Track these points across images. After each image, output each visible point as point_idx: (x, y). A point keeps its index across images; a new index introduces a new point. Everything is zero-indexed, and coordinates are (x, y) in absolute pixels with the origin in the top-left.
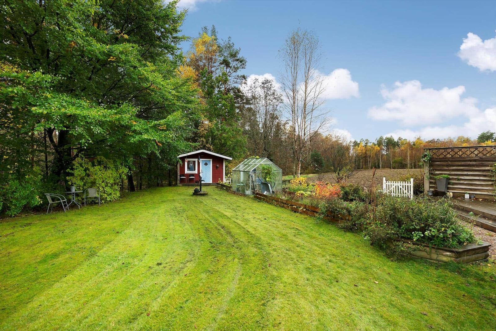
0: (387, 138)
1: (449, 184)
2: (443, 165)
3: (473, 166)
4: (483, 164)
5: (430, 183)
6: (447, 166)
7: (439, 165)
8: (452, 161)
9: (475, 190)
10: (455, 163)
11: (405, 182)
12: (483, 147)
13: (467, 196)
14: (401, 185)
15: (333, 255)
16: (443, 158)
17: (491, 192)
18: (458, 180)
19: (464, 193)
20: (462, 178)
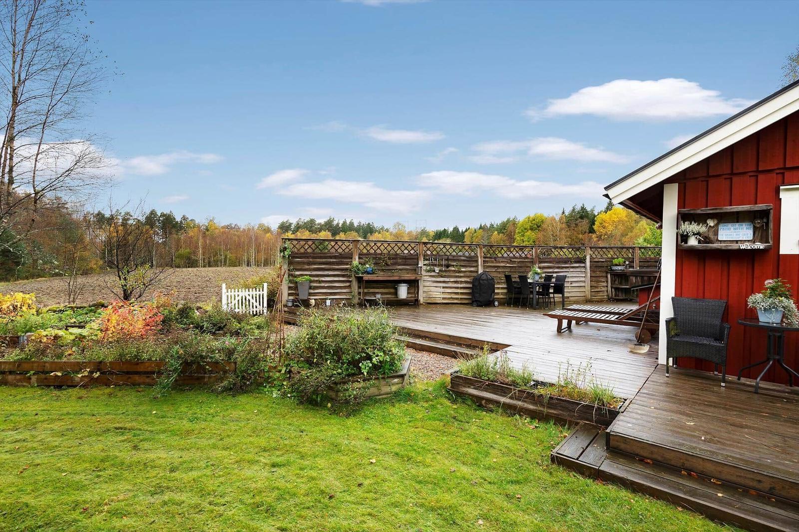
0: (163, 215)
1: (310, 288)
2: (304, 263)
3: (333, 263)
4: (341, 261)
5: (290, 288)
6: (309, 264)
7: (298, 263)
8: (314, 258)
9: (335, 294)
10: (316, 260)
11: (256, 289)
12: (342, 240)
13: (328, 302)
14: (249, 295)
15: (265, 450)
16: (304, 253)
17: (349, 295)
18: (320, 282)
19: (326, 299)
20: (323, 279)
